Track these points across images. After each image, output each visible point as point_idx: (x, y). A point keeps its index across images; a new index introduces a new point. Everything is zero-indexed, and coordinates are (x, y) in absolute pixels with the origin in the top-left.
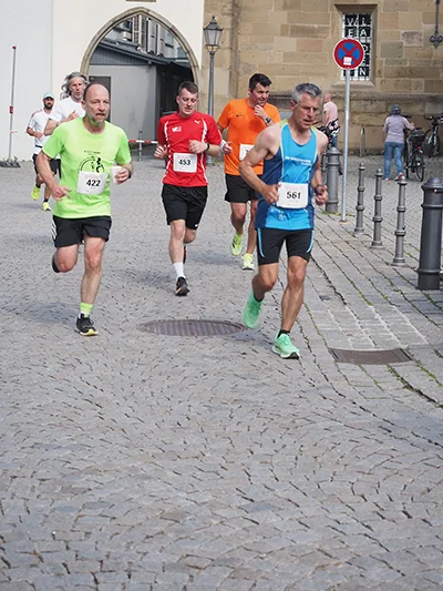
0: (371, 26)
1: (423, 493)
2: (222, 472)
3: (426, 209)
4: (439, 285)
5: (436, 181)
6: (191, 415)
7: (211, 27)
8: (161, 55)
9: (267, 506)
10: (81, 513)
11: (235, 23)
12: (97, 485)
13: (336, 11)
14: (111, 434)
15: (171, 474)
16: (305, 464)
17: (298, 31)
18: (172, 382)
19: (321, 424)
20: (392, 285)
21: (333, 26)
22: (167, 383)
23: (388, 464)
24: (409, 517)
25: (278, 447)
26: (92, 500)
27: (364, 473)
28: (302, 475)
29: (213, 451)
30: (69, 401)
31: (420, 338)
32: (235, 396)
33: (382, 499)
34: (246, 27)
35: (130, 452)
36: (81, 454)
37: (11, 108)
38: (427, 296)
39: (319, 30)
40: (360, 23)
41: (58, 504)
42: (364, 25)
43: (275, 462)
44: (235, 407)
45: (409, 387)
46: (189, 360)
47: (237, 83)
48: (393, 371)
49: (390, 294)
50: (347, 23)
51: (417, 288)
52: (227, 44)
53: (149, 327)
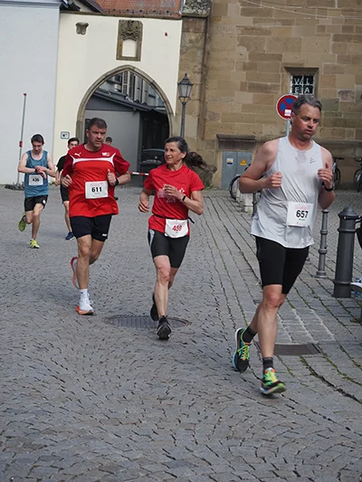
0: (313, 85)
1: (313, 458)
2: (154, 436)
3: (342, 232)
4: (350, 294)
5: (350, 210)
6: (135, 390)
7: (184, 82)
8: (145, 104)
9: (186, 463)
10: (36, 464)
11: (204, 80)
12: (52, 442)
13: (285, 73)
14: (69, 404)
15: (113, 436)
16: (221, 432)
17: (254, 88)
18: (124, 365)
19: (239, 401)
20: (313, 293)
21: (283, 84)
22: (120, 365)
23: (287, 434)
24: (299, 476)
25: (201, 417)
26: (46, 454)
27: (267, 440)
28: (218, 440)
29: (149, 419)
30: (40, 377)
31: (329, 336)
32: (172, 377)
33: (278, 461)
34: (212, 84)
35: (82, 418)
36: (42, 418)
37: (21, 142)
38: (340, 302)
39: (271, 87)
40: (305, 83)
41: (19, 456)
42: (308, 84)
43: (197, 429)
44: (171, 385)
45: (315, 374)
46: (140, 347)
47: (204, 127)
48: (304, 361)
49: (310, 299)
50: (294, 82)
51: (333, 296)
52: (197, 97)
53: (111, 320)
